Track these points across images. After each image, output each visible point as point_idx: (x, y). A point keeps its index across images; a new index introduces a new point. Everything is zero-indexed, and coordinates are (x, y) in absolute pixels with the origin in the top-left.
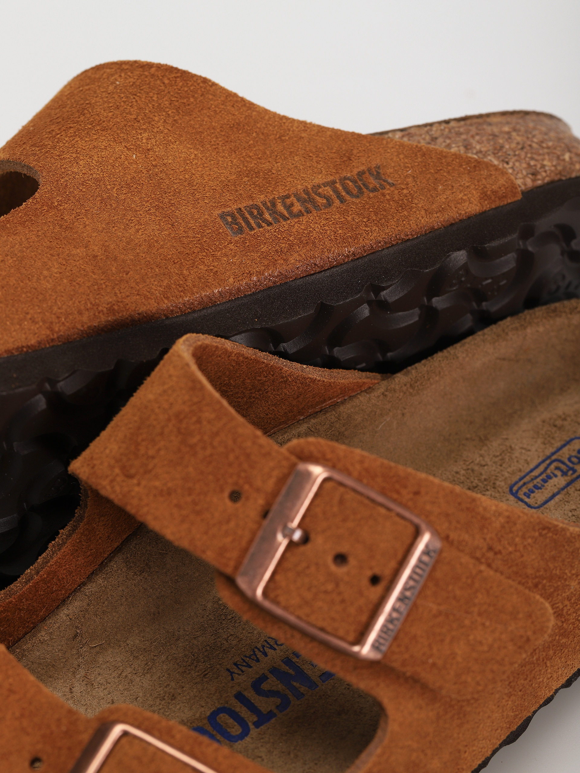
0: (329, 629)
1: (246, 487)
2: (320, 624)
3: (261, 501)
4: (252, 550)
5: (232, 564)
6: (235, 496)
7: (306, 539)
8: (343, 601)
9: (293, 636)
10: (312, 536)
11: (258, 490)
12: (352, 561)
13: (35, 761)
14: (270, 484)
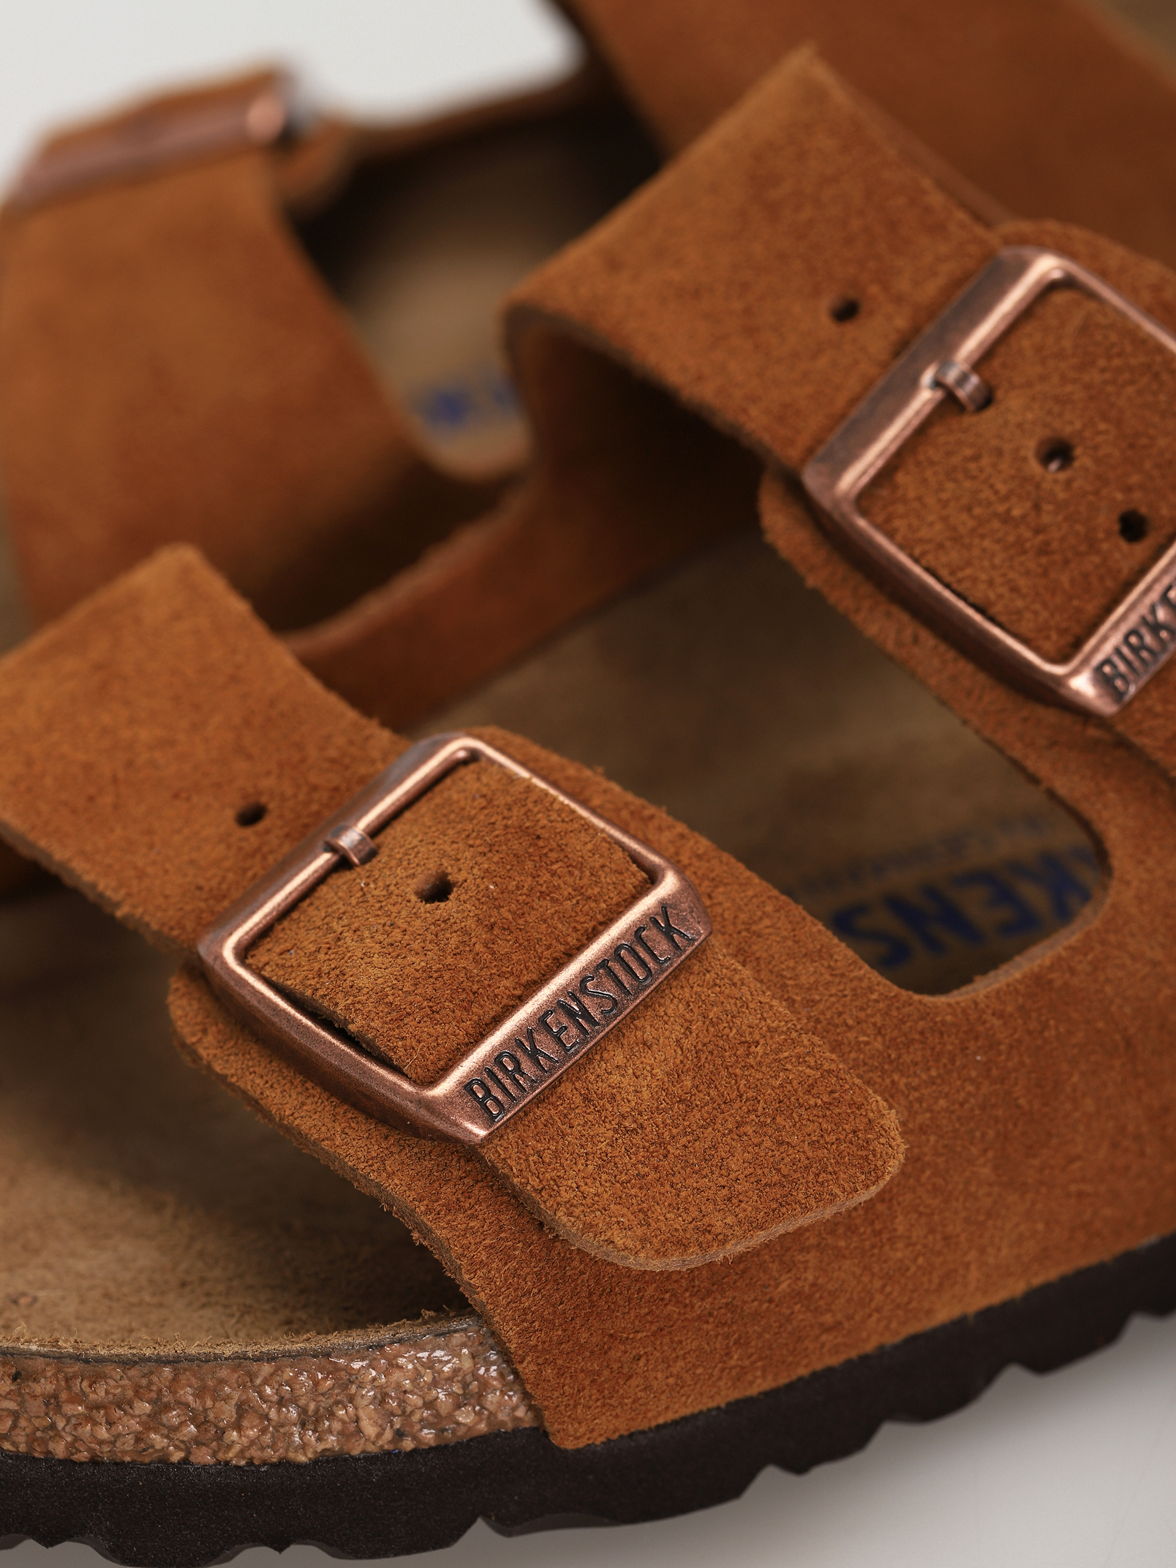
0: (997, 609)
1: (874, 289)
2: (979, 593)
3: (901, 322)
4: (854, 414)
5: (804, 440)
6: (847, 312)
7: (986, 400)
8: (1044, 550)
9: (916, 640)
10: (1000, 394)
11: (899, 299)
12: (1083, 459)
13: (251, 816)
14: (931, 289)
